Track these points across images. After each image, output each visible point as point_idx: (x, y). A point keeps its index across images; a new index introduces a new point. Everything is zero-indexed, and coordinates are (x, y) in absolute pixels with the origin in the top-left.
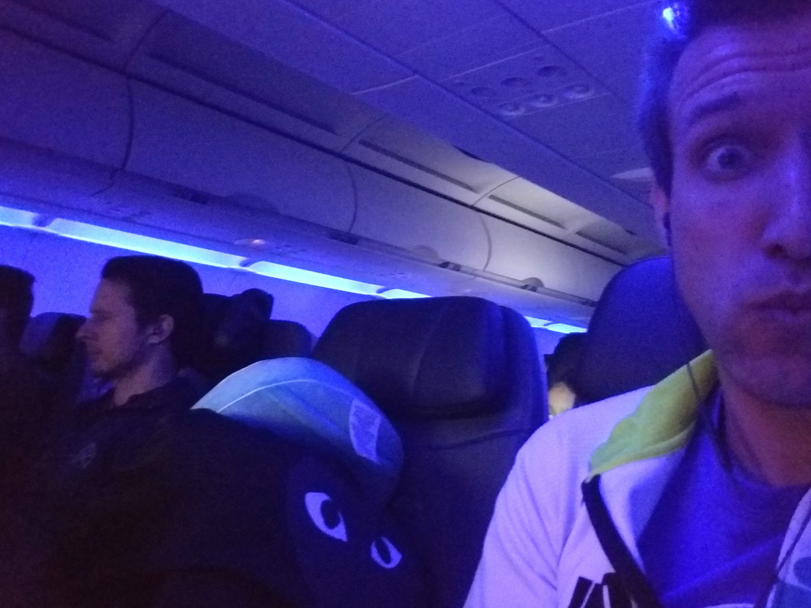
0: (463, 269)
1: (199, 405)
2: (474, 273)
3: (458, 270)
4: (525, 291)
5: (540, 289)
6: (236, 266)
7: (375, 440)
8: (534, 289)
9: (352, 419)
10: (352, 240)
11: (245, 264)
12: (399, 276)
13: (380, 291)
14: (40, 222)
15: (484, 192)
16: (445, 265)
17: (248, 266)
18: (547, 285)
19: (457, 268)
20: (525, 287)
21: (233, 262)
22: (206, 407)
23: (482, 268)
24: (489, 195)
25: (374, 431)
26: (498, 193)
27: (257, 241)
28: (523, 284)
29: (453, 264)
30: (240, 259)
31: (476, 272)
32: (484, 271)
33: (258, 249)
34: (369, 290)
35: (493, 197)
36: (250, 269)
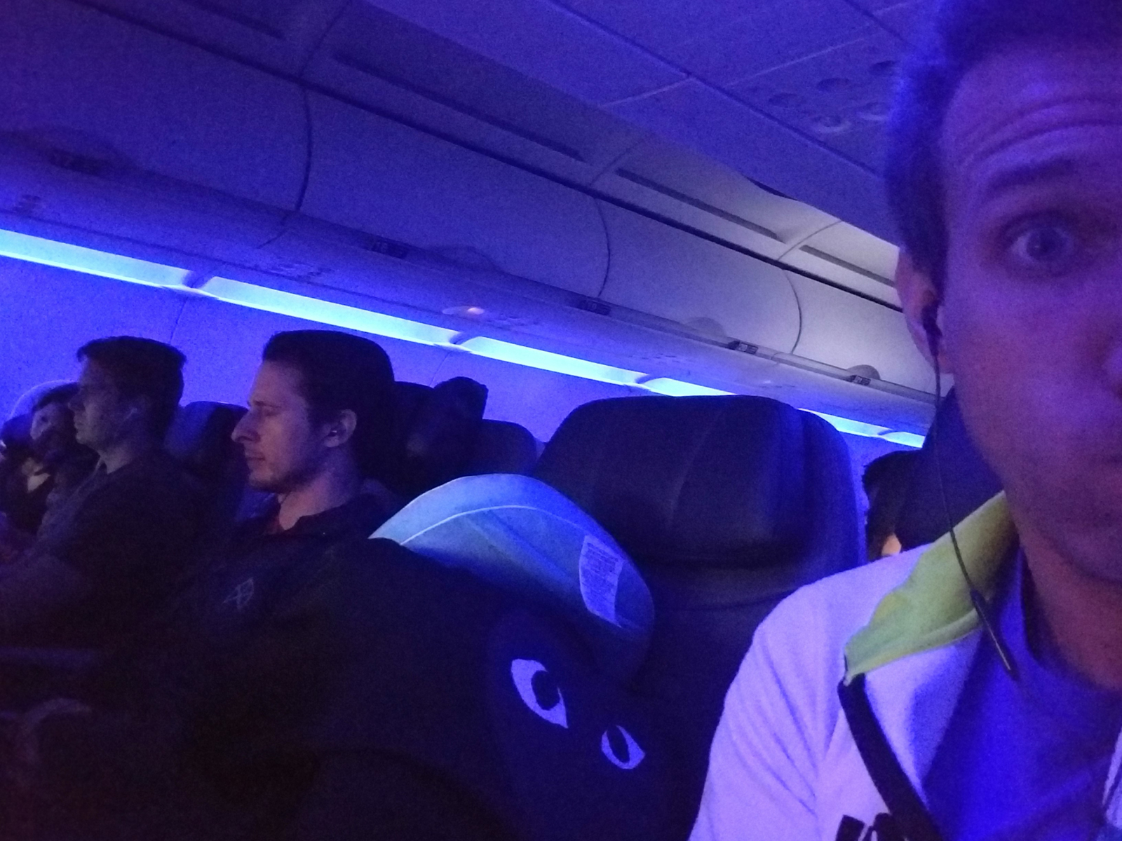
0: (759, 351)
1: (377, 534)
2: (775, 358)
3: (754, 353)
4: (852, 385)
5: (873, 382)
6: (446, 344)
7: (614, 591)
8: (865, 382)
9: (582, 561)
10: (603, 309)
11: (456, 341)
12: (669, 360)
13: (641, 381)
14: (193, 282)
15: (794, 242)
16: (734, 345)
17: (460, 344)
18: (885, 375)
19: (752, 349)
20: (852, 379)
21: (440, 337)
22: (387, 537)
23: (788, 351)
24: (800, 246)
25: (613, 579)
26: (813, 242)
27: (473, 310)
28: (848, 375)
29: (744, 343)
30: (453, 333)
31: (780, 356)
32: (792, 354)
33: (474, 320)
34: (626, 378)
35: (807, 249)
36: (462, 347)
